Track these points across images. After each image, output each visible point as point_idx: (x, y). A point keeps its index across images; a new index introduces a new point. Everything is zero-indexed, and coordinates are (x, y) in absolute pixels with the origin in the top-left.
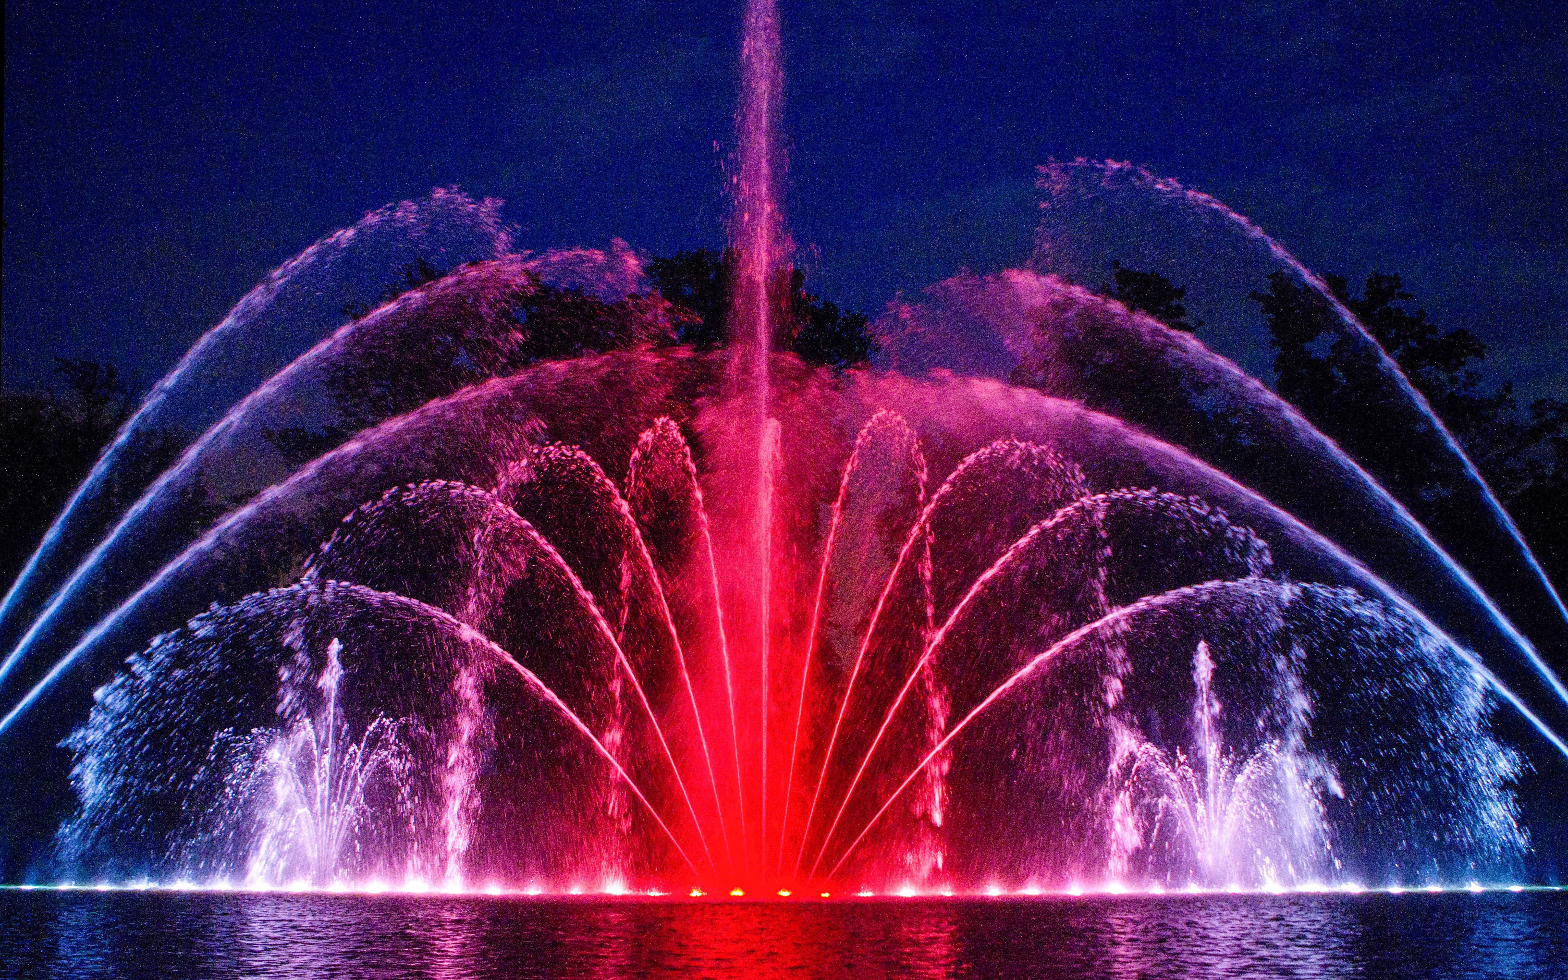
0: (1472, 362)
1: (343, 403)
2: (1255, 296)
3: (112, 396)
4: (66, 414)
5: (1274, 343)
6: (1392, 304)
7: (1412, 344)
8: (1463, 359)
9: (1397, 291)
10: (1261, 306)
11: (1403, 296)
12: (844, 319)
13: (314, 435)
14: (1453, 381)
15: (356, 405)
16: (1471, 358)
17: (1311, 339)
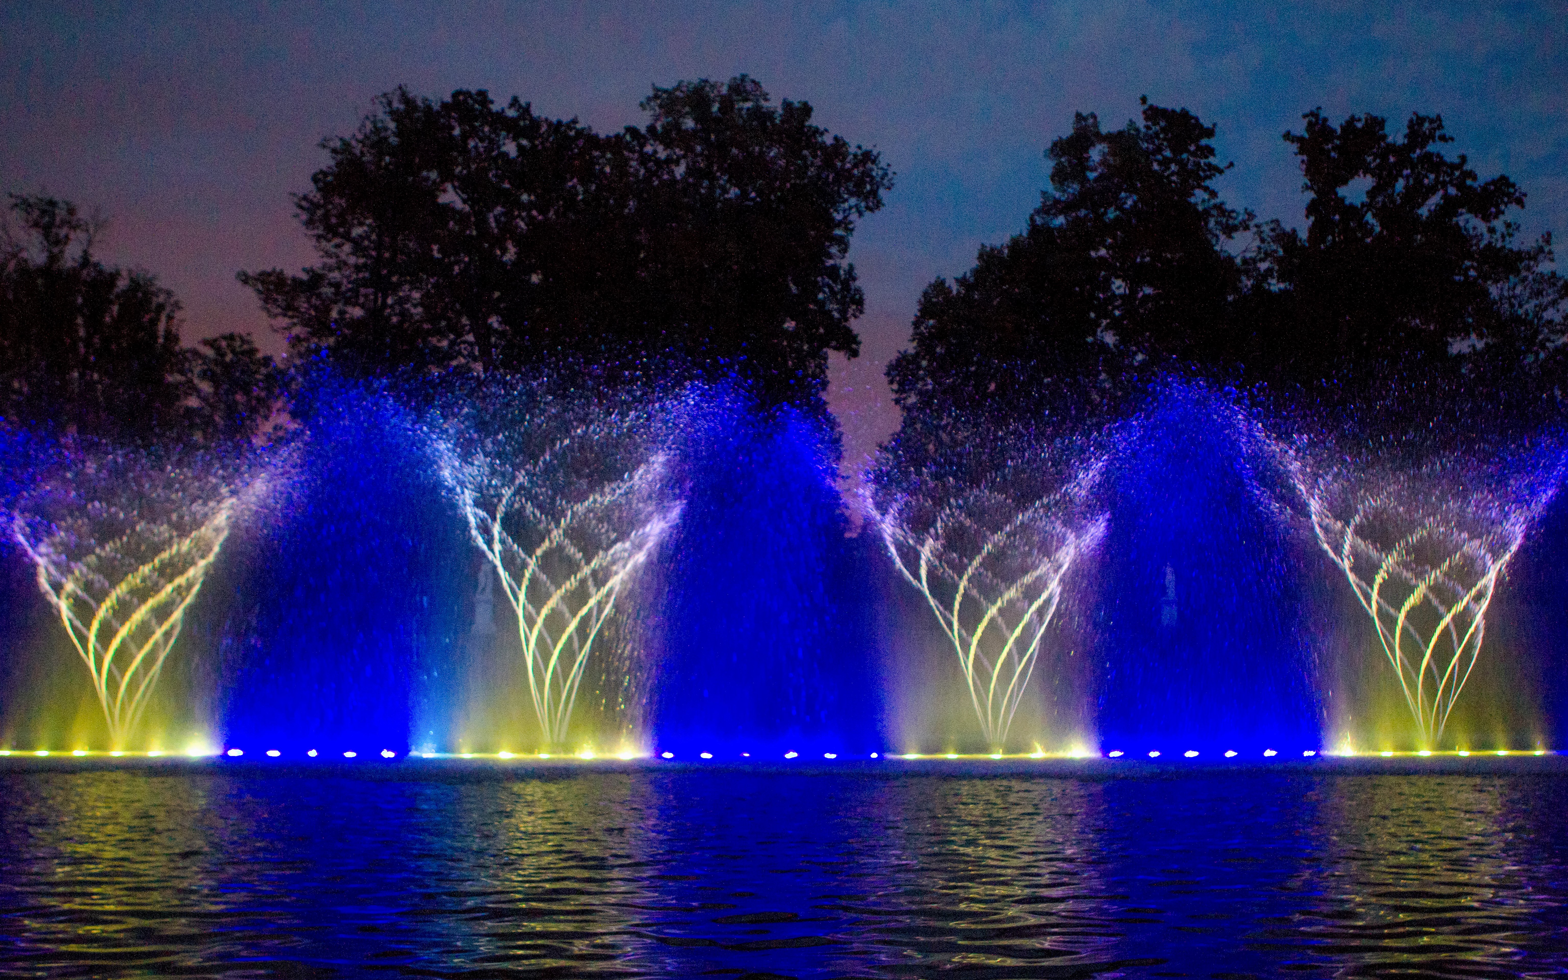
0: (1511, 213)
1: (324, 243)
2: (1287, 136)
3: (72, 235)
4: (24, 255)
5: (1307, 188)
6: (1431, 148)
7: (1452, 191)
8: (1503, 207)
9: (1438, 133)
10: (1295, 147)
11: (1443, 138)
12: (855, 156)
13: (294, 279)
14: (1492, 230)
15: (338, 246)
16: (1514, 207)
17: (1345, 182)
